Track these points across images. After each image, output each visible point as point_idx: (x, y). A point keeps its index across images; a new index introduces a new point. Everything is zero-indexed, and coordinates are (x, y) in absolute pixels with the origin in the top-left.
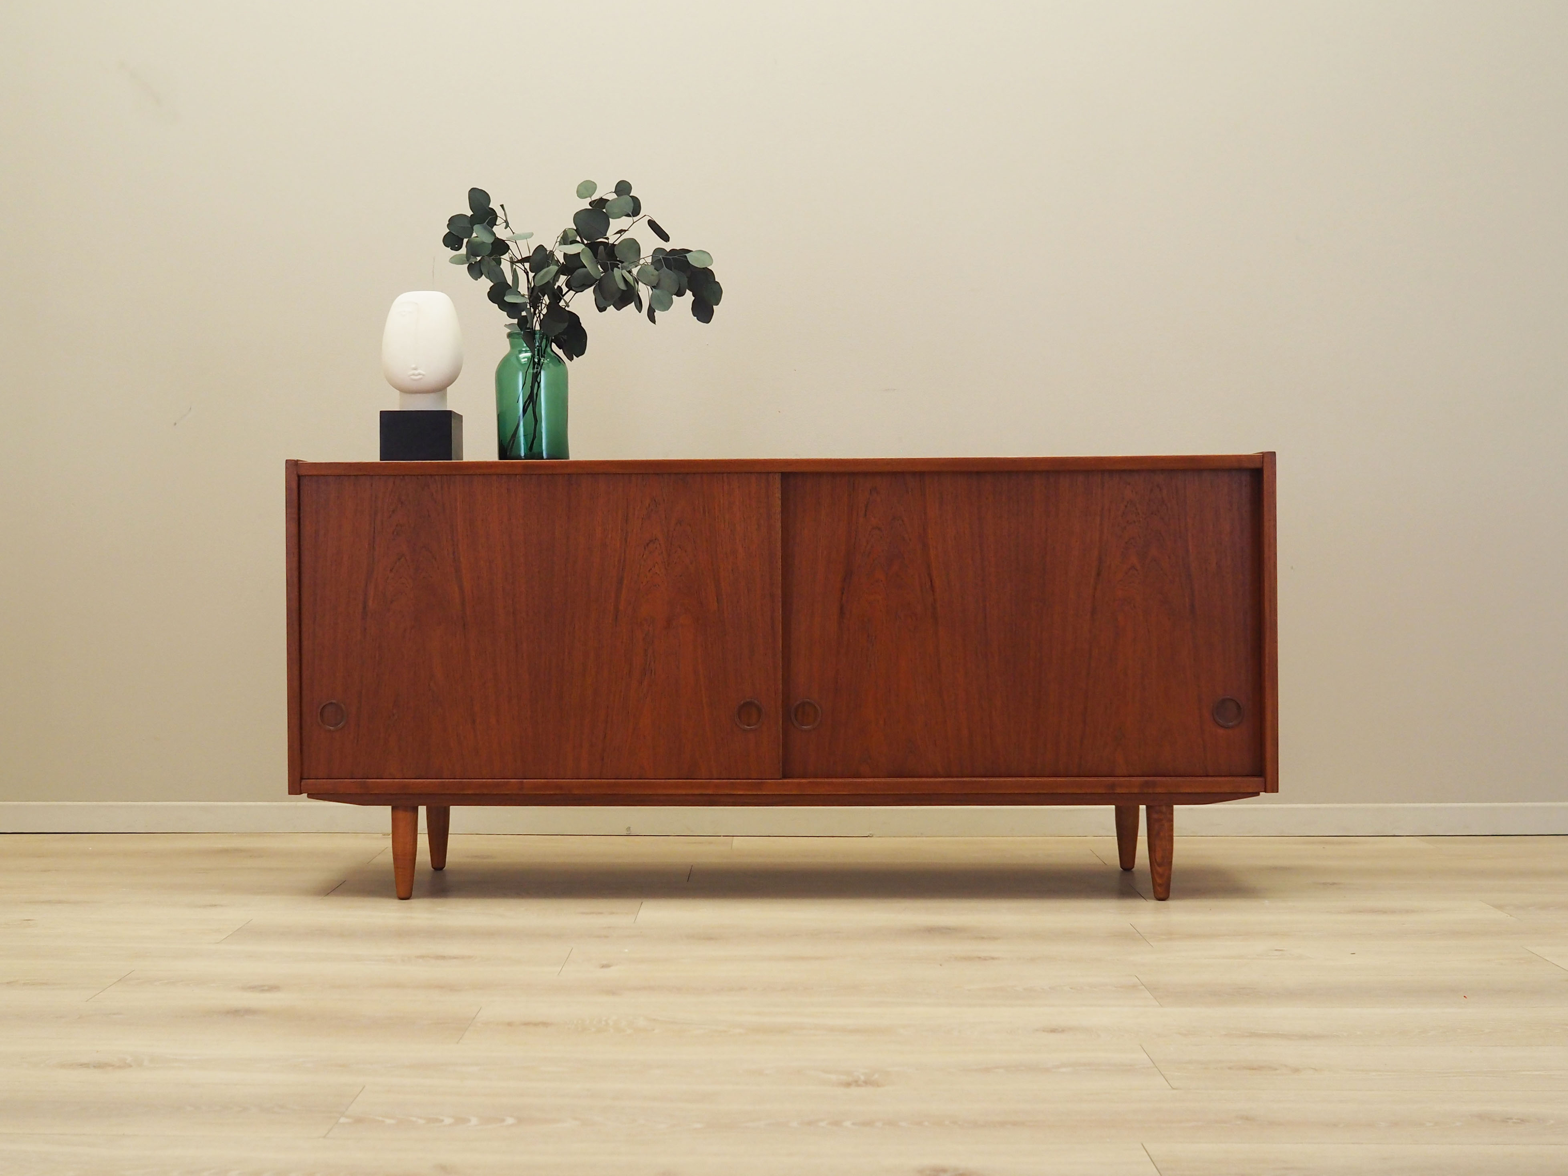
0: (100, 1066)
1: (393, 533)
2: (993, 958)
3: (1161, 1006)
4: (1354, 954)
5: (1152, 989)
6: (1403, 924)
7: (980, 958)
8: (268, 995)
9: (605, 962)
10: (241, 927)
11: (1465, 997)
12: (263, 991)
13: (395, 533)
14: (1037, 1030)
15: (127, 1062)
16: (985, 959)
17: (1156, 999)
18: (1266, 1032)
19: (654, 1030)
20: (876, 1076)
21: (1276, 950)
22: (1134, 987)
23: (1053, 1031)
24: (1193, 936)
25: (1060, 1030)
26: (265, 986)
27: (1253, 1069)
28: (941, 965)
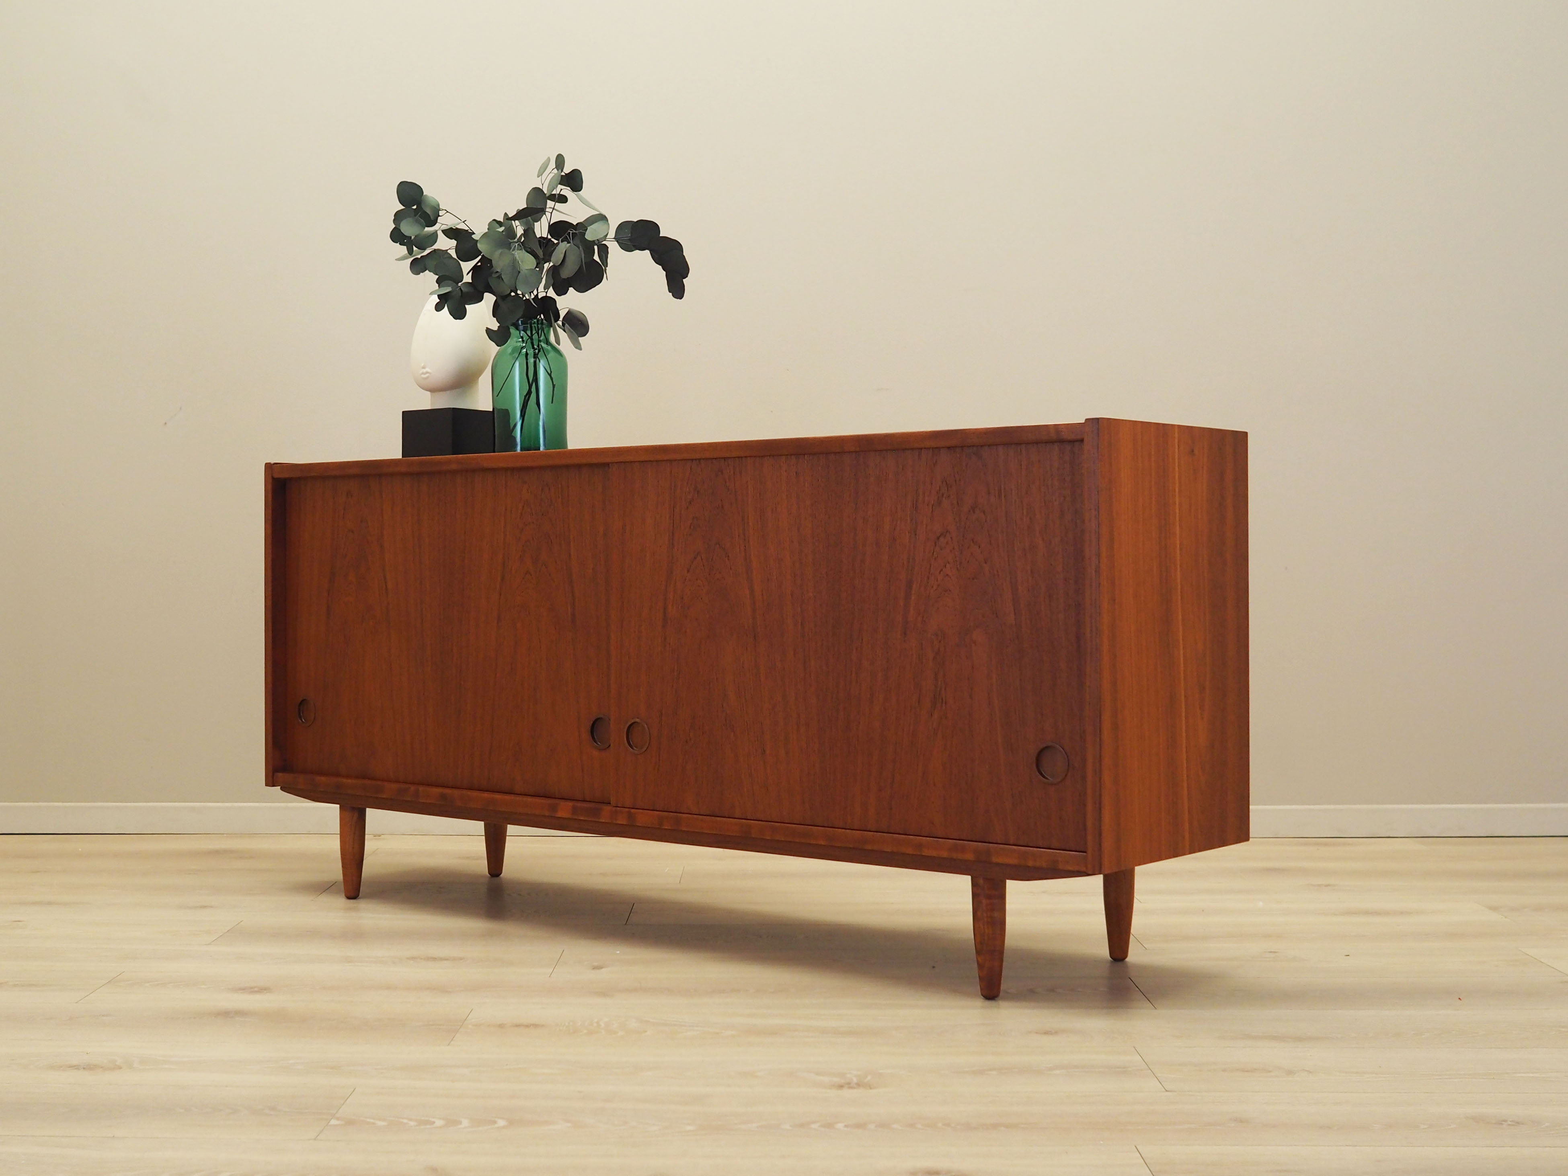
0: (89, 1068)
1: (690, 527)
4: (1348, 955)
6: (1398, 926)
8: (258, 997)
9: (596, 964)
10: (232, 929)
11: (1459, 999)
12: (253, 992)
13: (692, 527)
15: (117, 1063)
19: (645, 1032)
20: (869, 1078)
21: (1270, 952)
23: (1046, 1033)
25: (1054, 1032)
26: (255, 987)
27: (1247, 1071)
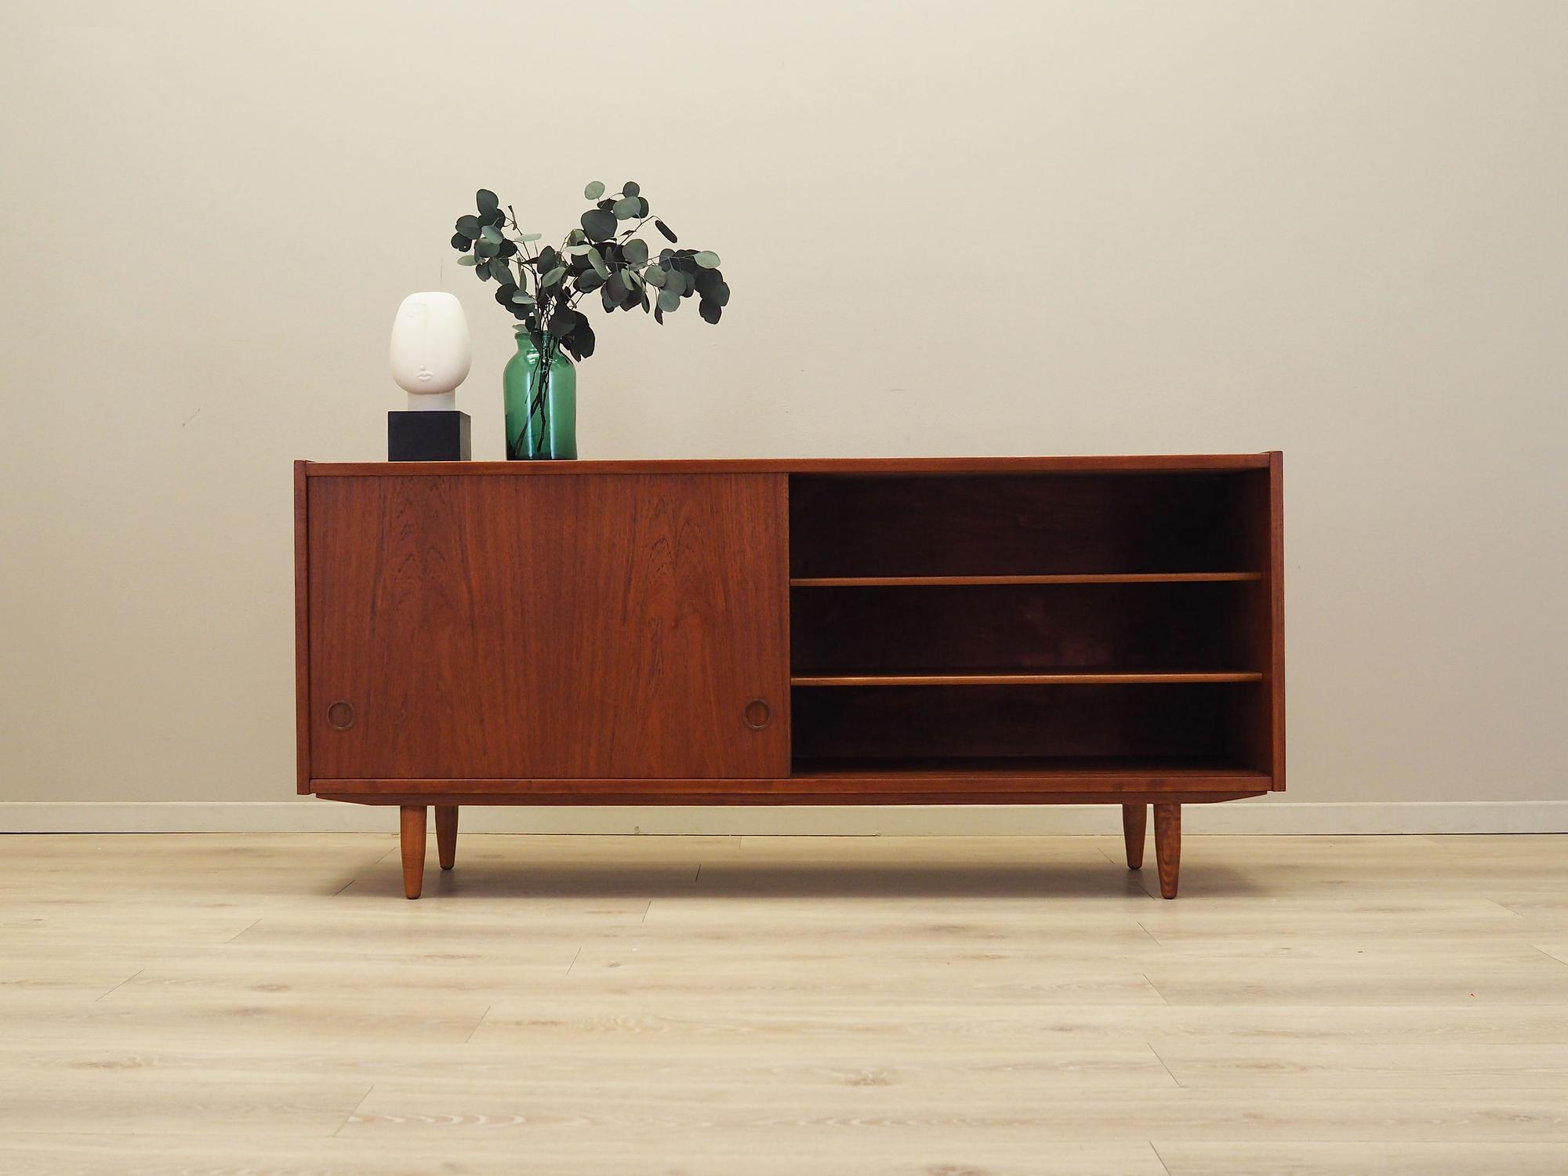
0: (109, 1065)
1: (402, 533)
3: (1169, 1004)
4: (1361, 952)
5: (1160, 987)
6: (1411, 923)
7: (987, 956)
8: (277, 995)
9: (613, 962)
10: (251, 927)
11: (1472, 995)
12: (272, 990)
14: (1045, 1029)
15: (137, 1061)
16: (993, 958)
17: (1163, 997)
18: (1274, 1030)
19: (662, 1029)
20: (884, 1075)
21: (1283, 949)
22: (1142, 985)
23: (1061, 1029)
24: (1200, 934)
25: (1068, 1028)
26: (274, 985)
28: (949, 964)
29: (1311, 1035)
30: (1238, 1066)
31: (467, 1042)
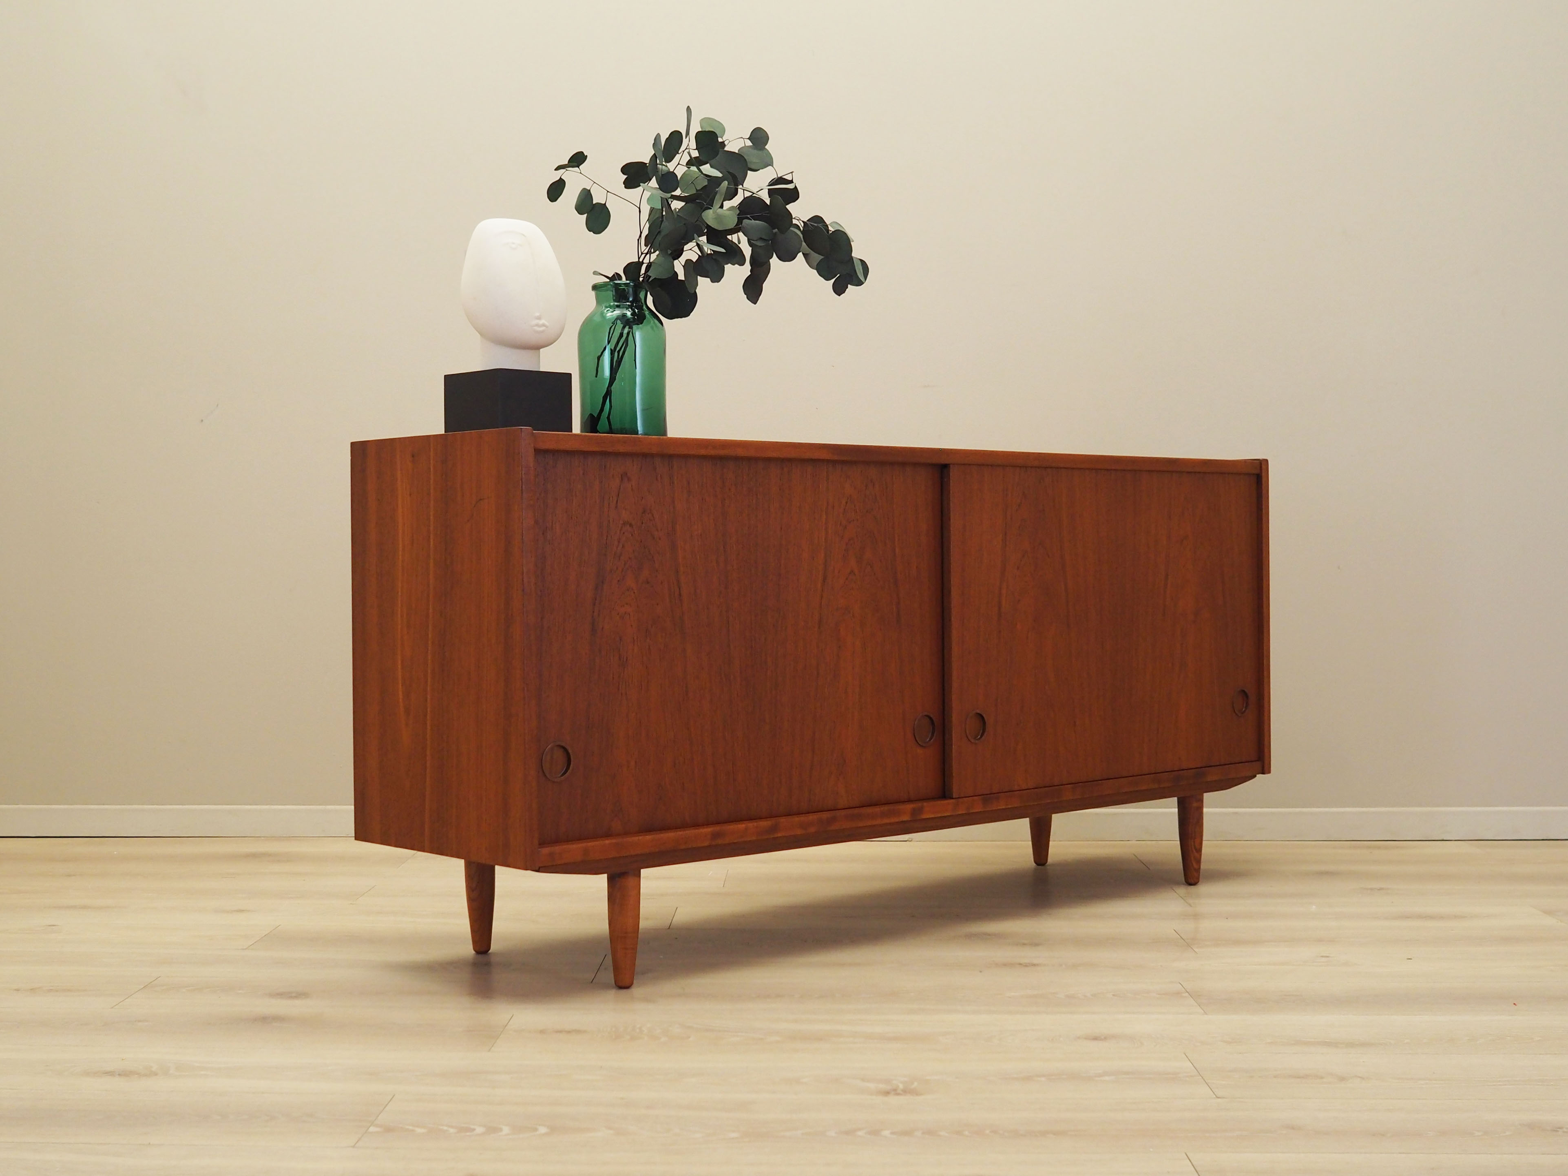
0: (125, 1074)
2: (1034, 965)
3: (1205, 1013)
4: (1410, 960)
5: (1196, 996)
6: (1452, 930)
7: (1020, 964)
8: (297, 1002)
10: (268, 934)
11: (1514, 1004)
12: (291, 997)
14: (1079, 1038)
15: (152, 1070)
16: (1026, 965)
17: (1199, 1006)
18: (1313, 1040)
19: (689, 1037)
20: (915, 1084)
21: (1322, 957)
22: (1178, 994)
23: (1095, 1039)
24: (1238, 942)
25: (1103, 1037)
27: (1299, 1077)
28: (981, 972)
29: (1351, 1045)
30: (1275, 1077)
31: (489, 1050)
